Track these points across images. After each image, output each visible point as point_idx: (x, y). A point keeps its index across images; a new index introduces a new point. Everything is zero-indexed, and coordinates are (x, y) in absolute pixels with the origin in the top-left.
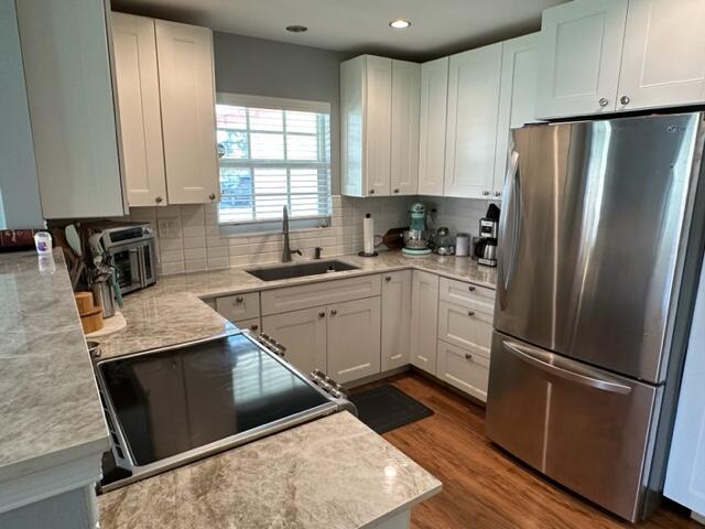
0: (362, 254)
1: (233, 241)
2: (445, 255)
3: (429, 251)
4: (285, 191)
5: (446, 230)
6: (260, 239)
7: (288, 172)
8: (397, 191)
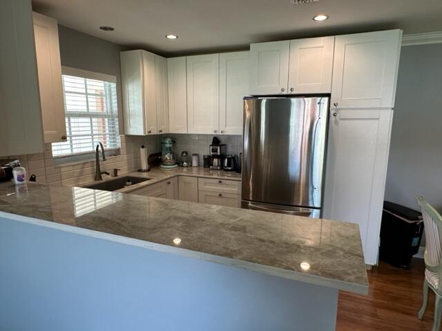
0: (140, 171)
1: (63, 170)
2: (187, 167)
3: (177, 165)
4: (90, 133)
5: (186, 153)
6: (80, 166)
7: (91, 120)
8: (161, 131)
